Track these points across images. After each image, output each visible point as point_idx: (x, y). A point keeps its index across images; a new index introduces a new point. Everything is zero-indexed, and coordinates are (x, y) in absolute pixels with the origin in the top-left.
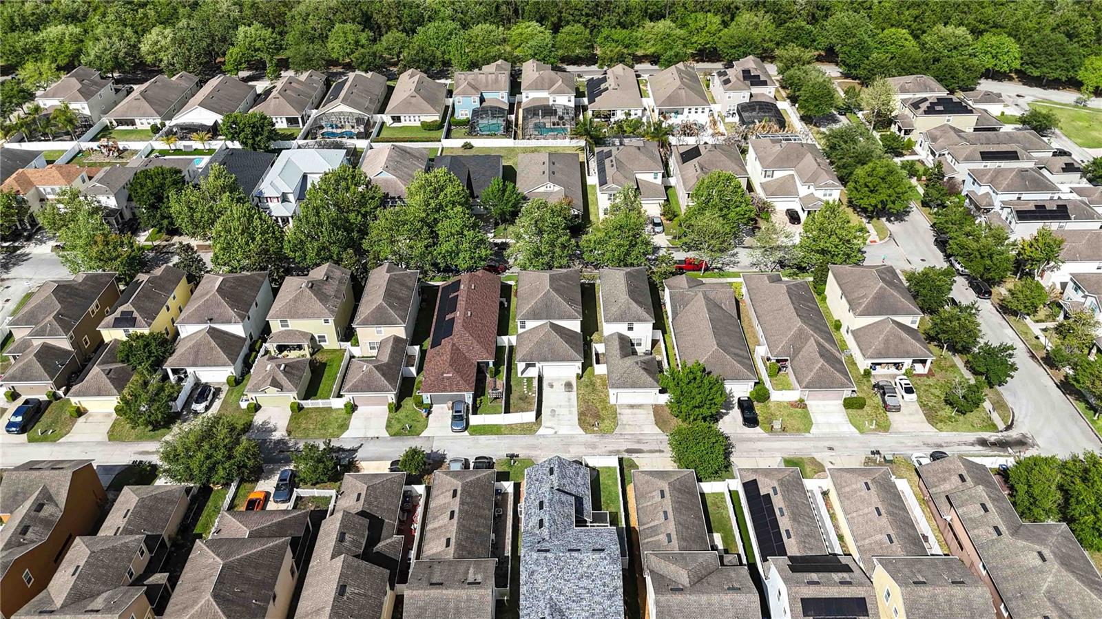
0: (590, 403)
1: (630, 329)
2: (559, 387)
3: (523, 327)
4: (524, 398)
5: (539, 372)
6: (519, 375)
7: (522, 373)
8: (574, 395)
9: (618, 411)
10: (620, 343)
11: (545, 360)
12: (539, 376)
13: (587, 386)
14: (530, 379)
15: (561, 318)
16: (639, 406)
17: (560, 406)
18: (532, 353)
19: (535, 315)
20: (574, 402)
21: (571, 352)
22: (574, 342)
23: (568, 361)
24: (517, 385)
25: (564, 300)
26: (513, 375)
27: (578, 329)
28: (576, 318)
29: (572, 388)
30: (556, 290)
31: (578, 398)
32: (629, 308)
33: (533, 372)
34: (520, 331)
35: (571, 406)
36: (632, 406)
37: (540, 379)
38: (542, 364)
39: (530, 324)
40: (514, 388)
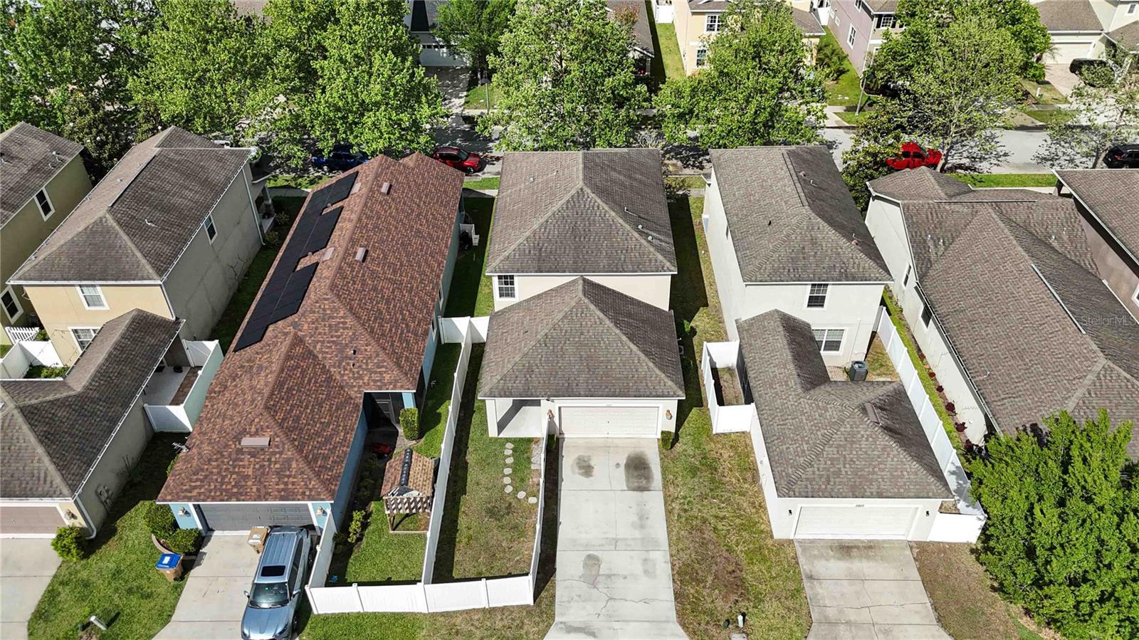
0: (708, 534)
1: (816, 301)
2: (611, 474)
3: (507, 292)
4: (500, 511)
5: (551, 423)
6: (493, 431)
7: (501, 426)
8: (655, 501)
9: (805, 566)
10: (791, 342)
11: (569, 392)
12: (550, 437)
13: (694, 471)
14: (522, 446)
15: (616, 268)
16: (868, 549)
17: (616, 541)
18: (530, 370)
19: (542, 263)
20: (659, 528)
21: (647, 366)
22: (654, 336)
23: (638, 395)
24: (484, 463)
25: (625, 216)
26: (474, 433)
27: (662, 302)
28: (658, 269)
29: (648, 477)
30: (601, 191)
31: (669, 512)
32: (814, 241)
33: (532, 424)
34: (500, 303)
35: (648, 544)
36: (846, 549)
37: (554, 445)
38: (559, 402)
39: (528, 286)
40: (473, 475)
